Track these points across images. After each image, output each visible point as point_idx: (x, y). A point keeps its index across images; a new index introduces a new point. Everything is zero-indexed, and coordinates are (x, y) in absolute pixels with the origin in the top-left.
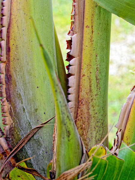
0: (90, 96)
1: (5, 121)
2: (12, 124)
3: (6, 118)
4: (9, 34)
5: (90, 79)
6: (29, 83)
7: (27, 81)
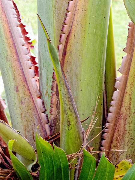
0: (128, 113)
1: (52, 112)
2: (56, 115)
3: (53, 109)
4: (68, 41)
5: (131, 97)
6: (75, 84)
7: (74, 83)
